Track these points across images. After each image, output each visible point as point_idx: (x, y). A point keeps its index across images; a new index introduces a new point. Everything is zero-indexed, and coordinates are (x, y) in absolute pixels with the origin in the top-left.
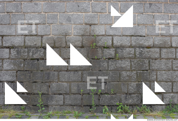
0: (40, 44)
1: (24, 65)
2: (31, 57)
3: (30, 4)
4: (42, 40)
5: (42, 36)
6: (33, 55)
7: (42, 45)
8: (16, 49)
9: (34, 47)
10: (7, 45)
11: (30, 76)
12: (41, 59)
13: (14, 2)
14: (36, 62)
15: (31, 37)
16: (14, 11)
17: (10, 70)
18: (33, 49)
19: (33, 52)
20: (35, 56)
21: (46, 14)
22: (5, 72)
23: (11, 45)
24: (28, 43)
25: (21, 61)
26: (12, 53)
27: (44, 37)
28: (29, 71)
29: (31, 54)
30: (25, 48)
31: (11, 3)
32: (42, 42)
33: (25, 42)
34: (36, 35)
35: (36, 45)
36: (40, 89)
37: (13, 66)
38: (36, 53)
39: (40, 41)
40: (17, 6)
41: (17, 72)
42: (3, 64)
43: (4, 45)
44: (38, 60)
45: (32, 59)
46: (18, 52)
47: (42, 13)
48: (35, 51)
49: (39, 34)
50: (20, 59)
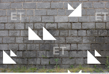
0: (105, 28)
1: (95, 40)
2: (99, 36)
3: (98, 3)
4: (106, 25)
5: (106, 23)
6: (101, 34)
7: (106, 28)
8: (91, 30)
9: (101, 29)
10: (85, 28)
11: (99, 47)
12: (105, 36)
13: (88, 2)
14: (103, 38)
15: (99, 23)
16: (88, 7)
17: (87, 43)
18: (101, 30)
19: (100, 32)
20: (102, 35)
21: (108, 9)
22: (84, 44)
23: (87, 28)
24: (98, 27)
25: (93, 38)
26: (88, 33)
27: (107, 23)
28: (98, 44)
29: (99, 33)
30: (96, 30)
31: (87, 2)
32: (106, 26)
33: (95, 26)
34: (102, 22)
35: (102, 28)
36: (106, 54)
37: (88, 41)
38: (102, 33)
39: (105, 25)
40: (90, 4)
41: (91, 44)
42: (82, 40)
43: (83, 28)
44: (103, 37)
45: (100, 37)
46: (91, 32)
47: (105, 9)
48: (102, 32)
49: (104, 21)
50: (92, 36)
